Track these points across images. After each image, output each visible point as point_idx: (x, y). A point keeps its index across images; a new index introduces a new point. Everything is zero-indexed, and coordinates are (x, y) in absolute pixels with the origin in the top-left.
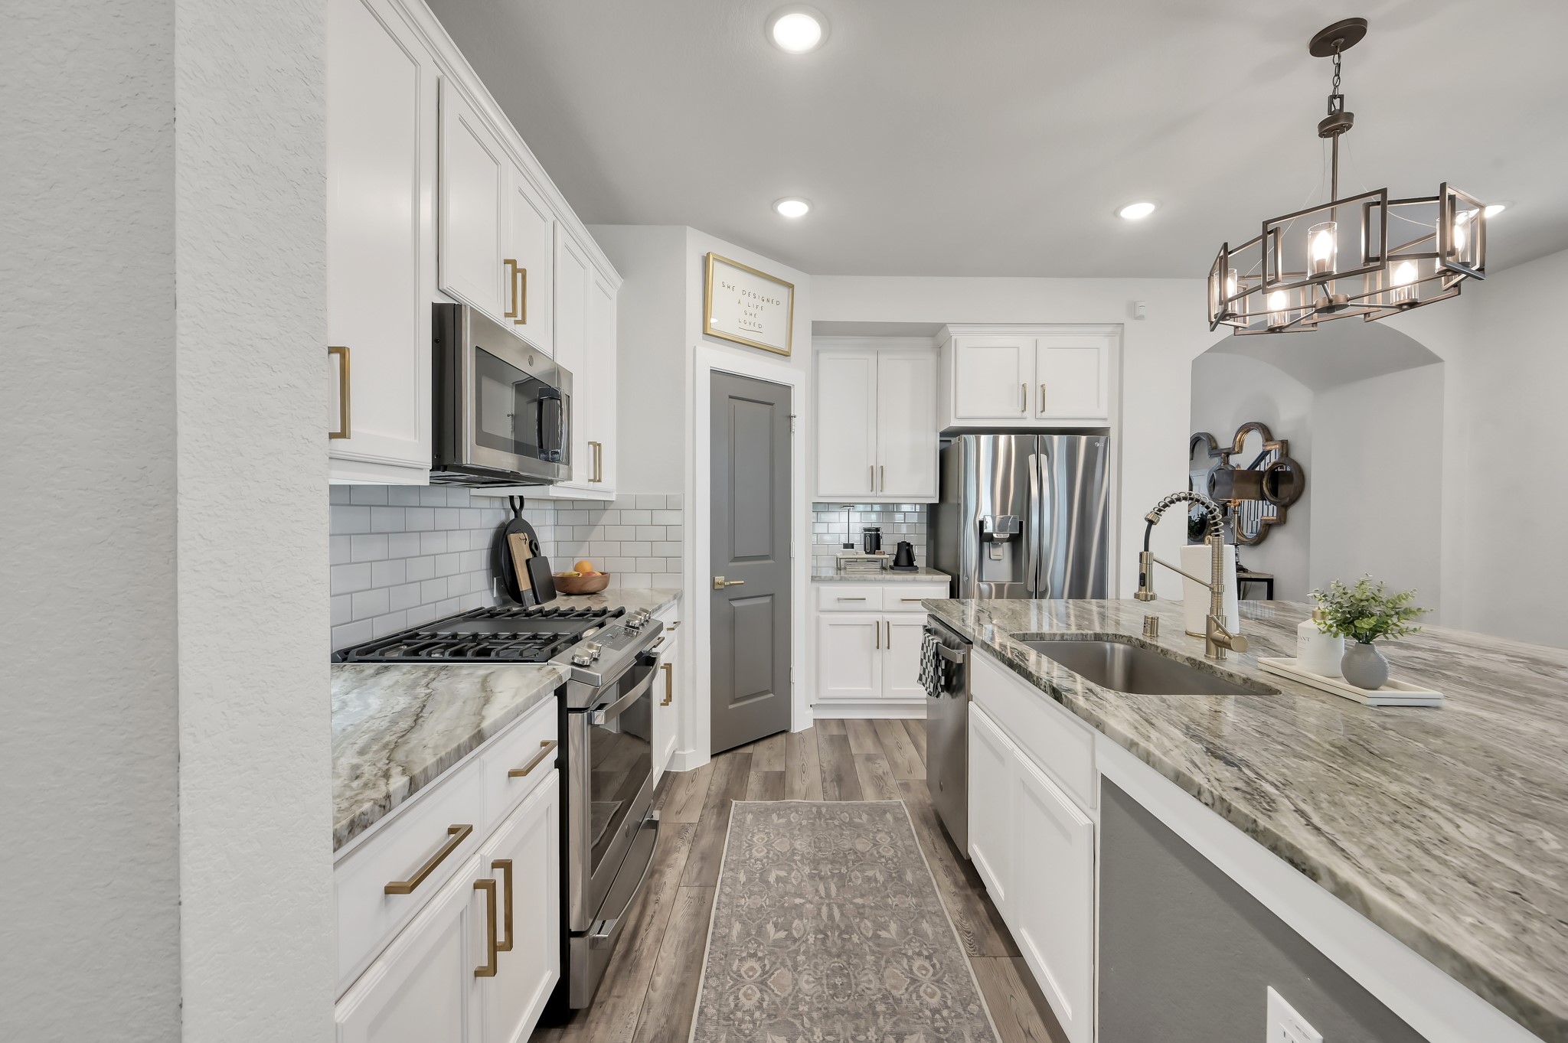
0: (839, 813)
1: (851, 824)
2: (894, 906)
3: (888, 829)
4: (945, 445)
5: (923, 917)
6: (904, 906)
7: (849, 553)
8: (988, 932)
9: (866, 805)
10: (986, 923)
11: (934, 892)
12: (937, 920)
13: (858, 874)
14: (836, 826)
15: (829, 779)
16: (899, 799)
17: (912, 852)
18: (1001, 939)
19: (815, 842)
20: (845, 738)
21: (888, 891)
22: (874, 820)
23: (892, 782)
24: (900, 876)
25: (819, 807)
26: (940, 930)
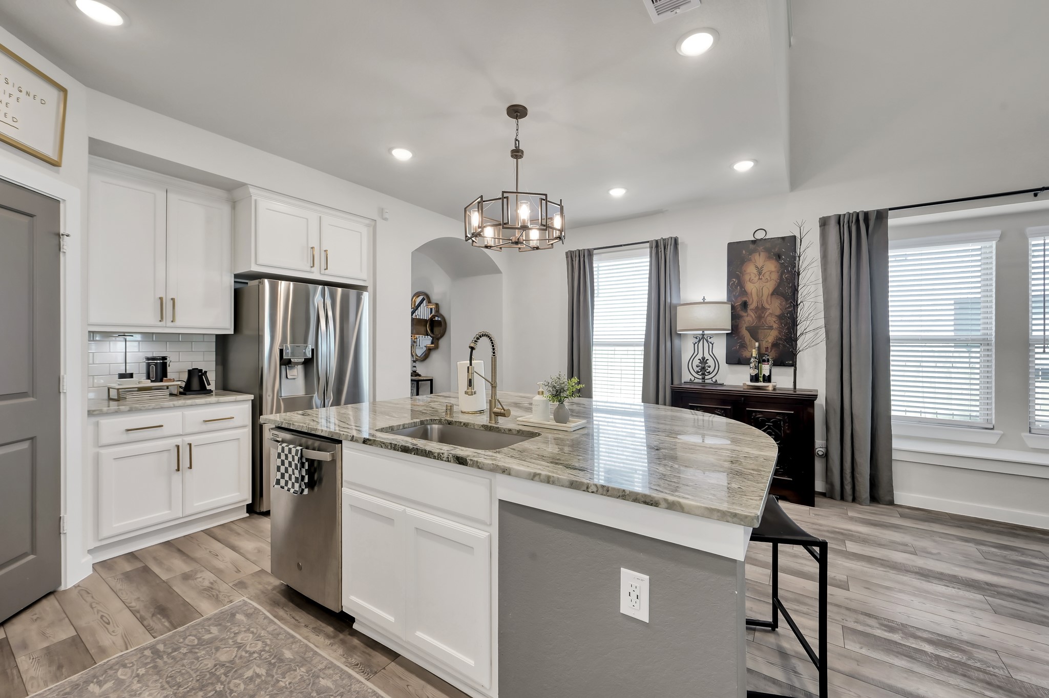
0: (181, 640)
1: (202, 643)
2: (288, 685)
3: (244, 627)
4: (239, 286)
5: (318, 677)
6: (297, 680)
7: (127, 383)
8: (370, 655)
9: (209, 619)
10: (365, 650)
11: (316, 653)
12: (331, 671)
13: (237, 681)
14: (185, 654)
15: (147, 615)
16: (240, 598)
17: (278, 634)
18: (381, 654)
19: (168, 683)
20: (146, 570)
21: (276, 676)
22: (226, 627)
23: (224, 587)
24: (279, 659)
25: (153, 648)
26: (337, 677)
